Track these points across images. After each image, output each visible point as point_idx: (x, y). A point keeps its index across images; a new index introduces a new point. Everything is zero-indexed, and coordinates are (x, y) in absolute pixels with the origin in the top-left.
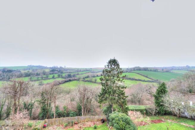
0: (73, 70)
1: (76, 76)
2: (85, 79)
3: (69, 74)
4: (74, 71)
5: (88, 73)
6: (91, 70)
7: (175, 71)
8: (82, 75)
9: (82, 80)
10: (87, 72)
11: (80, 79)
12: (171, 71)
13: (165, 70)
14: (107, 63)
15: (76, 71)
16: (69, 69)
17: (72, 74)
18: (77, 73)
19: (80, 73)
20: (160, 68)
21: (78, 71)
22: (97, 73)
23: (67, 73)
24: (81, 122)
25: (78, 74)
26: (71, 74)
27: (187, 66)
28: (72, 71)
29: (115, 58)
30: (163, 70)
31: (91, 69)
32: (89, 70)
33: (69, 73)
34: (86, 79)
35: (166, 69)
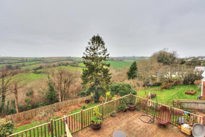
0: (14, 60)
1: (22, 67)
2: (37, 70)
3: (9, 65)
4: (16, 61)
5: (40, 63)
6: (42, 60)
7: (126, 61)
8: (30, 66)
9: (33, 72)
10: (38, 62)
11: (28, 71)
12: (124, 60)
13: (119, 60)
14: (90, 39)
15: (20, 62)
16: (6, 59)
17: (13, 65)
18: (22, 64)
19: (26, 63)
20: (115, 58)
21: (23, 60)
22: (51, 63)
23: (5, 63)
24: (62, 108)
25: (24, 65)
26: (11, 65)
27: (134, 56)
28: (13, 62)
29: (99, 35)
30: (117, 59)
31: (43, 58)
32: (41, 59)
33: (8, 63)
34: (39, 70)
35: (119, 58)
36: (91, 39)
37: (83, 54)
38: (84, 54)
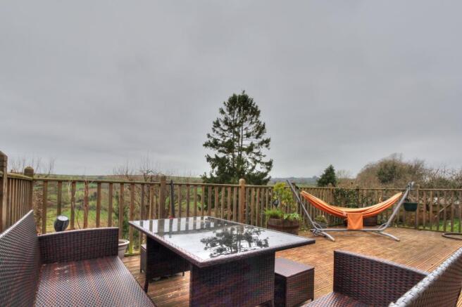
29: (245, 93)
36: (227, 101)
37: (206, 136)
38: (209, 136)
